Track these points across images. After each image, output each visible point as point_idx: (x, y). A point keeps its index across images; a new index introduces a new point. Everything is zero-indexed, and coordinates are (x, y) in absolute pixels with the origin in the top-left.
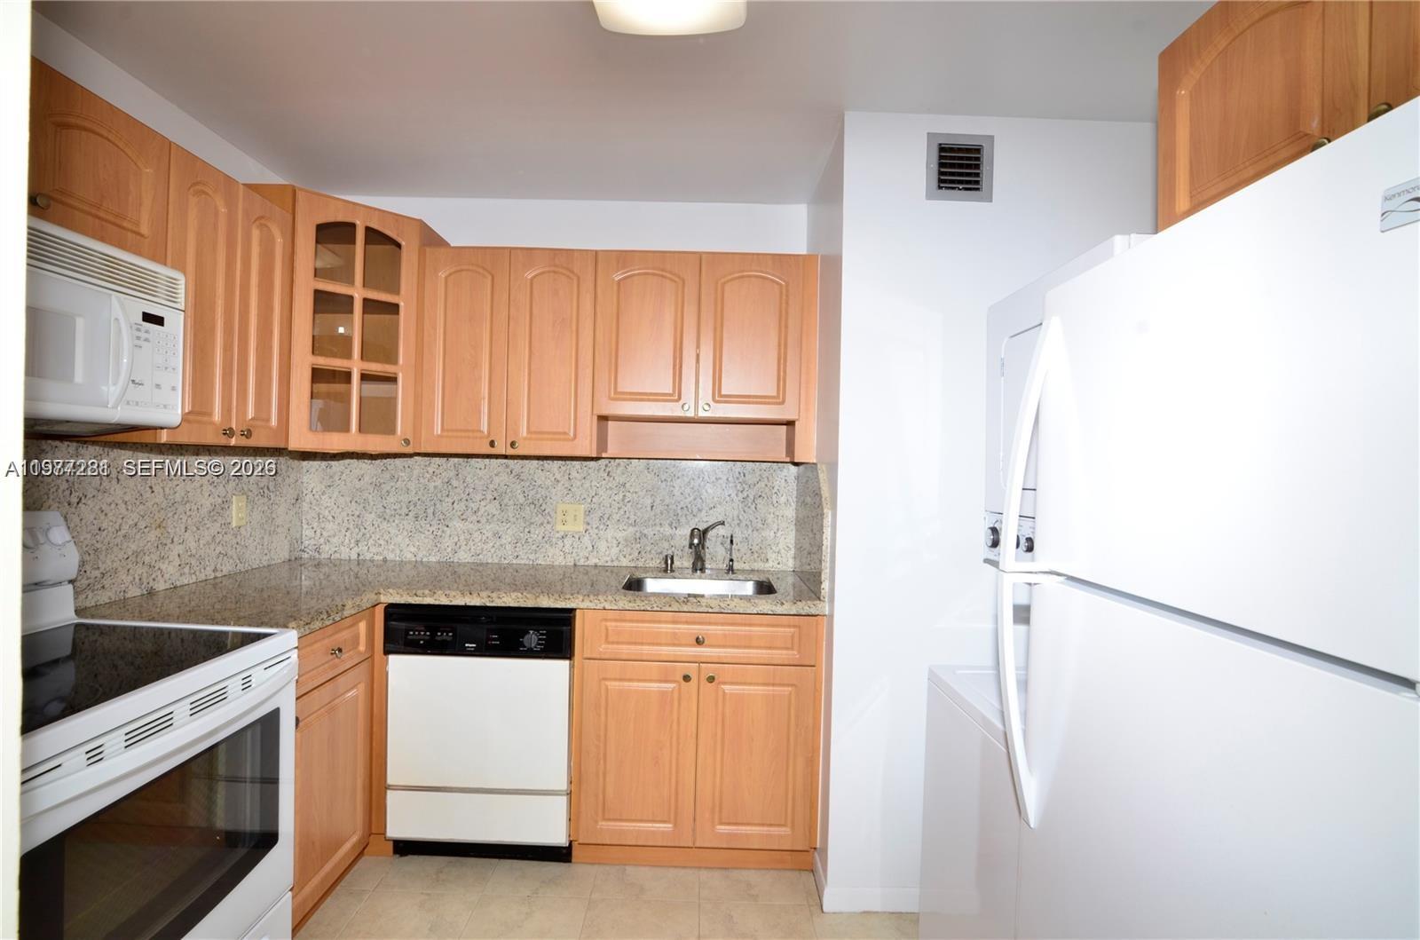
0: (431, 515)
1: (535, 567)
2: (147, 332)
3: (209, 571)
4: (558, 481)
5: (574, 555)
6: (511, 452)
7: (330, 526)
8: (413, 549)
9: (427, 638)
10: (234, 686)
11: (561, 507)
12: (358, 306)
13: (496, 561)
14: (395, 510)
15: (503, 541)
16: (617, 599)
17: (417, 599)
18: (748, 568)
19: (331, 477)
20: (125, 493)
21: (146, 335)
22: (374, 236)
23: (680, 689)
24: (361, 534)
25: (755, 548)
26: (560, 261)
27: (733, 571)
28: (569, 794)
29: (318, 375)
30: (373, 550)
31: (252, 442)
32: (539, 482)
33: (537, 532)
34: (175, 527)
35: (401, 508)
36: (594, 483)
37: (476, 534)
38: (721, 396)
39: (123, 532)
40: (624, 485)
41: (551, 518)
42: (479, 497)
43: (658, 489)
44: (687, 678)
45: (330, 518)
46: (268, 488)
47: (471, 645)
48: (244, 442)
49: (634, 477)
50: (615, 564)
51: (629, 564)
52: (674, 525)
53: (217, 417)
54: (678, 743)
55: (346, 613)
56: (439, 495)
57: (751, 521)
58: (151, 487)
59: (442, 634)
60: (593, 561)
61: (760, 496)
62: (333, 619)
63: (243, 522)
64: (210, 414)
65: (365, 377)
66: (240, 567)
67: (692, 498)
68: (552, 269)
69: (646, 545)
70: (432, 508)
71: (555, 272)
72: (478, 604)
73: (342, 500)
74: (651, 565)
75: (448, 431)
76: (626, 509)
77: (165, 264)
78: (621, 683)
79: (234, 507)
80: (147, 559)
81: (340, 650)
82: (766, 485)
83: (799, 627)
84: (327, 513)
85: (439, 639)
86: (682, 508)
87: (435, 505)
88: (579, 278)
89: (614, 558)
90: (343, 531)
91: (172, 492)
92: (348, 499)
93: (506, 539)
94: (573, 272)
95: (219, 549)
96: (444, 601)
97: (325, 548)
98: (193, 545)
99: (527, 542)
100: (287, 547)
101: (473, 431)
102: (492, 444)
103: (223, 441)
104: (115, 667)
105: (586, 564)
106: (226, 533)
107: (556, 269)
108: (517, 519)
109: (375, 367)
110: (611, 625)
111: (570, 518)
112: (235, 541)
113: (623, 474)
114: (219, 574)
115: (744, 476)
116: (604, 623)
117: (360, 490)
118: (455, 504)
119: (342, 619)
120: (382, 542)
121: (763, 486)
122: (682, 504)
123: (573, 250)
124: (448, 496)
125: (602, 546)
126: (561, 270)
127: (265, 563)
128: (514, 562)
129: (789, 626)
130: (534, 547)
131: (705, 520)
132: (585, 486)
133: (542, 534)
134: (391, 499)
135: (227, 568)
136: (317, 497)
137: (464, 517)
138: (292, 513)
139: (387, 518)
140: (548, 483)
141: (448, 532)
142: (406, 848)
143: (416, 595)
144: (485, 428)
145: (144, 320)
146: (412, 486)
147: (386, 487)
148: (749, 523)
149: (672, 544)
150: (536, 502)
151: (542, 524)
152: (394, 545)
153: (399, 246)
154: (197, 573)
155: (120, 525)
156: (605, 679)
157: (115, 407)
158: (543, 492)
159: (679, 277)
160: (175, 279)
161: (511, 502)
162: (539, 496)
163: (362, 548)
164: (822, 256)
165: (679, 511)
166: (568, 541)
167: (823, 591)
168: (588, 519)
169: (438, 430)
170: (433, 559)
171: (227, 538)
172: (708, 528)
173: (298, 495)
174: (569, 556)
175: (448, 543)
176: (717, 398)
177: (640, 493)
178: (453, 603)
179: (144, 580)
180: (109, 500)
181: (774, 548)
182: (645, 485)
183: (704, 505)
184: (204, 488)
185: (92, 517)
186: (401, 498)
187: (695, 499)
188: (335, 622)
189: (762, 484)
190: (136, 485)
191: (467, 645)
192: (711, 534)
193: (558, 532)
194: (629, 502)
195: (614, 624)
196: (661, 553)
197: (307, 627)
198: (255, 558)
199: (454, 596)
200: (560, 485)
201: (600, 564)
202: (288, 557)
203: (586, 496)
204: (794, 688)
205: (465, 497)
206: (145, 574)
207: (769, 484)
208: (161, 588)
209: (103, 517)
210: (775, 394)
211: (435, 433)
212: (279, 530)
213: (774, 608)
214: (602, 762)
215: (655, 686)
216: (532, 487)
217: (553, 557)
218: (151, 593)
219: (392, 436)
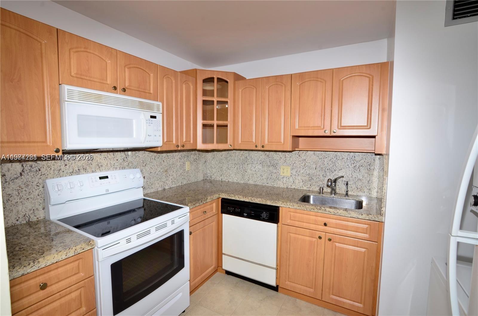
0: (241, 168)
1: (274, 188)
2: (152, 121)
3: (180, 183)
4: (281, 158)
5: (287, 184)
6: (262, 149)
7: (214, 170)
8: (236, 179)
9: (233, 210)
10: (169, 223)
11: (282, 167)
12: (215, 103)
13: (261, 184)
14: (231, 166)
15: (263, 178)
16: (294, 205)
17: (230, 197)
18: (355, 194)
19: (214, 155)
20: (157, 163)
21: (152, 122)
22: (219, 80)
23: (317, 241)
24: (222, 173)
25: (359, 187)
26: (278, 80)
27: (347, 195)
28: (277, 269)
29: (204, 126)
30: (226, 178)
31: (185, 148)
32: (275, 158)
33: (274, 175)
34: (170, 171)
35: (233, 166)
36: (294, 159)
37: (255, 175)
38: (341, 126)
39: (156, 173)
40: (305, 160)
41: (279, 171)
42: (256, 163)
43: (318, 162)
44: (320, 238)
45: (214, 168)
46: (196, 159)
47: (246, 214)
48: (182, 148)
49: (309, 157)
50: (302, 188)
51: (307, 189)
52: (324, 176)
53: (174, 142)
54: (316, 261)
55: (208, 201)
56: (244, 162)
57: (357, 176)
58: (163, 161)
59: (237, 210)
60: (293, 187)
61: (362, 166)
62: (203, 203)
63: (189, 169)
64: (173, 141)
65: (218, 126)
66: (189, 182)
67: (332, 166)
68: (276, 83)
69: (313, 183)
70: (242, 166)
71: (277, 84)
72: (248, 201)
73: (217, 162)
74: (315, 190)
75: (243, 142)
76: (306, 169)
77: (158, 101)
78: (296, 235)
79: (186, 165)
80: (163, 180)
81: (205, 212)
82: (365, 161)
83: (370, 225)
84: (213, 166)
85: (236, 211)
86: (328, 169)
87: (242, 165)
88: (285, 85)
89: (301, 186)
90: (217, 172)
91: (169, 162)
92: (219, 162)
93: (264, 177)
94: (283, 83)
95: (183, 177)
96: (238, 199)
97: (213, 176)
98: (175, 176)
99: (271, 178)
100: (202, 176)
101: (250, 142)
102: (256, 146)
103: (176, 149)
104: (156, 209)
105: (291, 188)
106: (184, 172)
107: (277, 83)
108: (268, 171)
109: (221, 123)
110: (292, 214)
111: (285, 171)
112: (187, 175)
113: (305, 156)
114: (183, 184)
115: (355, 157)
116: (289, 213)
117: (222, 159)
118: (248, 165)
119: (206, 203)
120: (227, 176)
121: (363, 162)
122: (328, 168)
123: (283, 75)
124: (246, 162)
125: (297, 181)
126: (279, 83)
127: (196, 181)
128: (267, 185)
129: (365, 224)
130: (273, 180)
131: (337, 174)
132: (291, 160)
133: (276, 177)
134: (230, 163)
135: (185, 182)
136: (210, 161)
137: (251, 169)
138: (204, 166)
139: (229, 168)
140: (278, 158)
141: (246, 174)
142: (228, 273)
143: (230, 196)
144: (254, 141)
145: (151, 118)
146: (236, 159)
147: (229, 159)
148: (356, 177)
149: (324, 183)
150: (274, 165)
151: (276, 173)
152: (231, 177)
153: (227, 82)
154: (177, 184)
155: (156, 171)
156: (290, 233)
157: (144, 143)
158: (276, 162)
159: (324, 80)
160: (159, 105)
161: (266, 165)
162: (275, 163)
163: (222, 177)
164: (390, 62)
165: (326, 170)
166: (285, 179)
167: (382, 212)
168: (292, 172)
169: (240, 142)
170: (242, 182)
171: (185, 174)
172: (337, 178)
173: (206, 161)
174: (285, 184)
175: (246, 177)
176: (339, 127)
177: (311, 163)
178: (240, 200)
179: (163, 186)
180: (153, 165)
181: (368, 187)
182: (313, 160)
183: (337, 168)
184: (178, 160)
185: (149, 169)
186: (233, 162)
187: (333, 166)
188: (204, 204)
189: (363, 161)
190: (159, 160)
191: (244, 214)
192: (339, 180)
193: (281, 176)
194: (307, 166)
195: (293, 213)
196: (319, 186)
197: (194, 205)
198: (193, 180)
199: (241, 198)
200: (282, 159)
201: (296, 188)
202: (203, 179)
203: (291, 164)
204: (367, 250)
205: (251, 162)
206: (163, 184)
207: (366, 161)
208: (167, 188)
209: (151, 169)
210: (366, 125)
211: (240, 143)
212: (200, 171)
213: (358, 216)
214: (288, 261)
215: (308, 238)
216: (272, 160)
217: (279, 184)
218: (164, 189)
219: (226, 144)
